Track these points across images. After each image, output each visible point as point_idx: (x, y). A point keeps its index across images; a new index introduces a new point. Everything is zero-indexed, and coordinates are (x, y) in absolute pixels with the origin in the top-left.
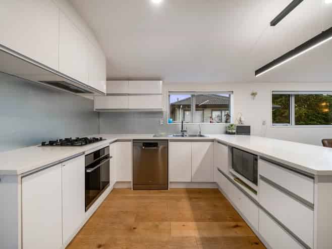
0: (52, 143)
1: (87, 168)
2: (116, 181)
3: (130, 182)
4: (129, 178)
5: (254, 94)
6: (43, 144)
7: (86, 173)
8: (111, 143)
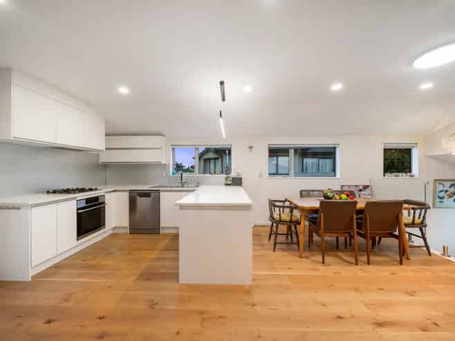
0: (54, 192)
1: (78, 209)
2: (113, 226)
3: (126, 227)
4: (126, 223)
5: (251, 148)
6: (48, 192)
7: (78, 213)
8: (106, 193)
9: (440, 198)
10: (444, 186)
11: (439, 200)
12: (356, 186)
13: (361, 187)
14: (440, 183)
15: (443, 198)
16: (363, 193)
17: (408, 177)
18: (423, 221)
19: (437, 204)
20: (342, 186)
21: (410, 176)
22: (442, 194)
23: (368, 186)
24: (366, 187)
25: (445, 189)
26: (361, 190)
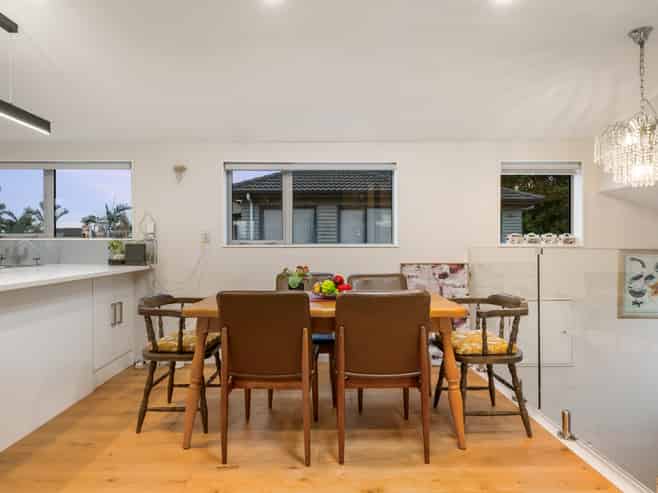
9: (635, 293)
10: (644, 266)
11: (633, 299)
12: (435, 265)
13: (446, 269)
14: (633, 259)
15: (640, 294)
16: (447, 281)
17: (560, 244)
18: (511, 346)
19: (629, 308)
20: (403, 265)
21: (566, 241)
22: (638, 285)
23: (462, 266)
24: (456, 268)
25: (646, 272)
26: (444, 276)
